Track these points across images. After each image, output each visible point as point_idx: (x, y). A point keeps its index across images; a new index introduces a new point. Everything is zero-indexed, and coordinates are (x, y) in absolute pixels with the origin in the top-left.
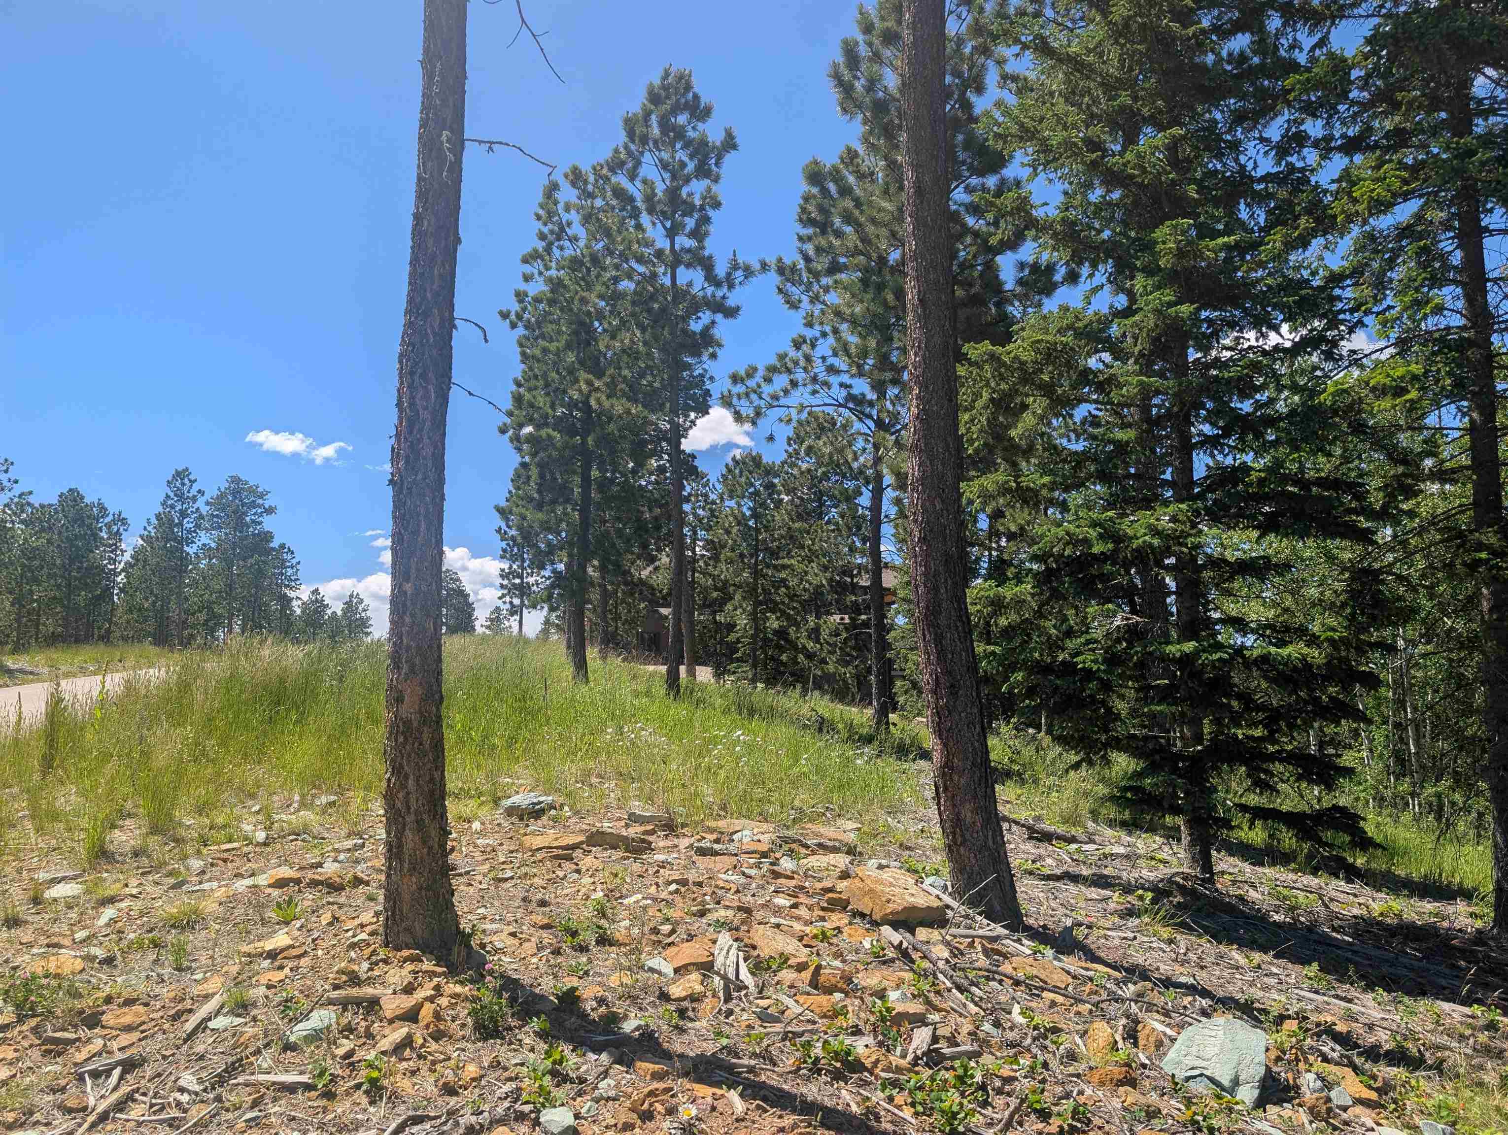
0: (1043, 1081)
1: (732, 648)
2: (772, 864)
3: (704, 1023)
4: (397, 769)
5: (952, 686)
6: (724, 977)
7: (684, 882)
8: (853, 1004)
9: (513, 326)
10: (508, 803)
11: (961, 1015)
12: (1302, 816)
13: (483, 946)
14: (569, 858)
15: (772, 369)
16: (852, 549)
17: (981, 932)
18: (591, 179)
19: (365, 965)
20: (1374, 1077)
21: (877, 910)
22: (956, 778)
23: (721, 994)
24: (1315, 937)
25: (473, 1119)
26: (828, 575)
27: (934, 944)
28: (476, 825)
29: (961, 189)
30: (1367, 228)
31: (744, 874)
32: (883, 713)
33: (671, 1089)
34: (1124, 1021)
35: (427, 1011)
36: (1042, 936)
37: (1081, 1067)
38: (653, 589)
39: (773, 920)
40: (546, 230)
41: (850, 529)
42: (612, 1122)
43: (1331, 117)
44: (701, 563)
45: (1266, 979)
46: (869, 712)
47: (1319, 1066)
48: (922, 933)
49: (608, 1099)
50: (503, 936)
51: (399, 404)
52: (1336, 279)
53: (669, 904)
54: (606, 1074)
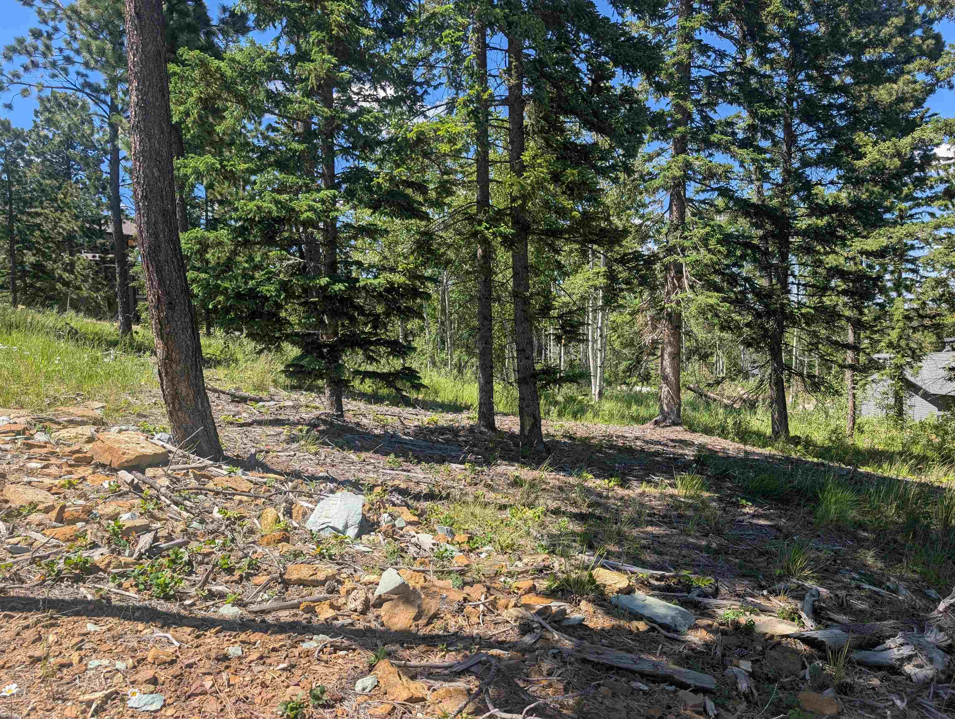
0: (231, 550)
2: (26, 439)
5: (170, 303)
8: (91, 528)
11: (177, 520)
12: (390, 374)
15: (13, 50)
16: (99, 205)
17: (193, 465)
20: (417, 509)
21: (114, 460)
22: (174, 366)
24: (394, 440)
26: (79, 223)
27: (159, 478)
32: (127, 325)
34: (284, 504)
36: (236, 462)
37: (256, 537)
39: (26, 479)
41: (96, 188)
45: (367, 467)
46: (117, 324)
47: (391, 509)
48: (150, 472)
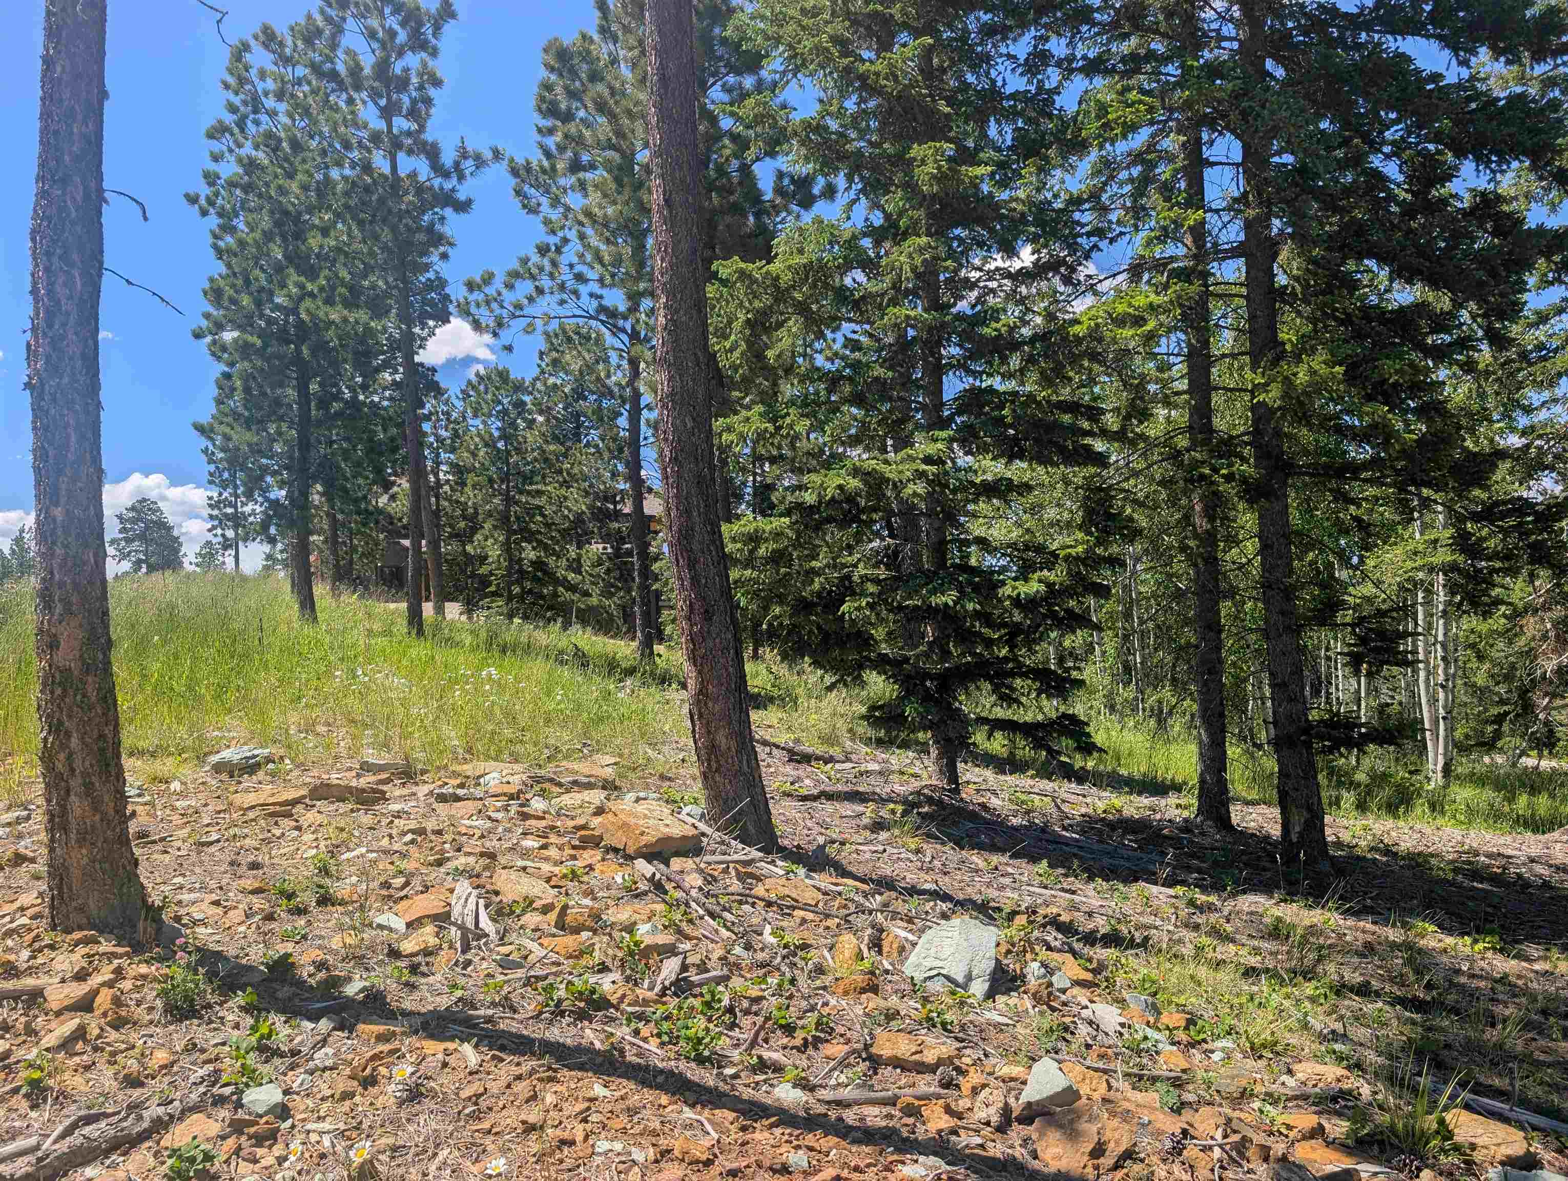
0: (791, 997)
1: (485, 582)
2: (522, 805)
3: (438, 977)
4: (55, 727)
5: (706, 611)
6: (462, 927)
7: (421, 832)
8: (600, 942)
9: (204, 213)
10: (215, 759)
11: (713, 941)
13: (178, 919)
14: (289, 815)
15: (515, 275)
16: (614, 475)
17: (736, 857)
18: (289, 41)
19: (25, 954)
20: (1090, 960)
21: (630, 843)
22: (710, 704)
23: (458, 945)
24: (1046, 836)
25: (161, 1111)
26: (589, 501)
27: (688, 873)
28: (175, 786)
29: (718, 87)
30: (1104, 153)
31: (490, 818)
32: (647, 644)
33: (399, 1050)
34: (869, 931)
35: (103, 1000)
36: (796, 856)
37: (828, 980)
38: (391, 517)
39: (520, 863)
40: (237, 100)
41: (611, 452)
42: (328, 1093)
43: (1073, 37)
44: (447, 488)
45: (1001, 879)
46: (635, 644)
47: (1044, 954)
48: (677, 863)
49: (324, 1069)
50: (205, 906)
51: (34, 292)
52: (1075, 202)
53: (404, 856)
54: (324, 1042)
